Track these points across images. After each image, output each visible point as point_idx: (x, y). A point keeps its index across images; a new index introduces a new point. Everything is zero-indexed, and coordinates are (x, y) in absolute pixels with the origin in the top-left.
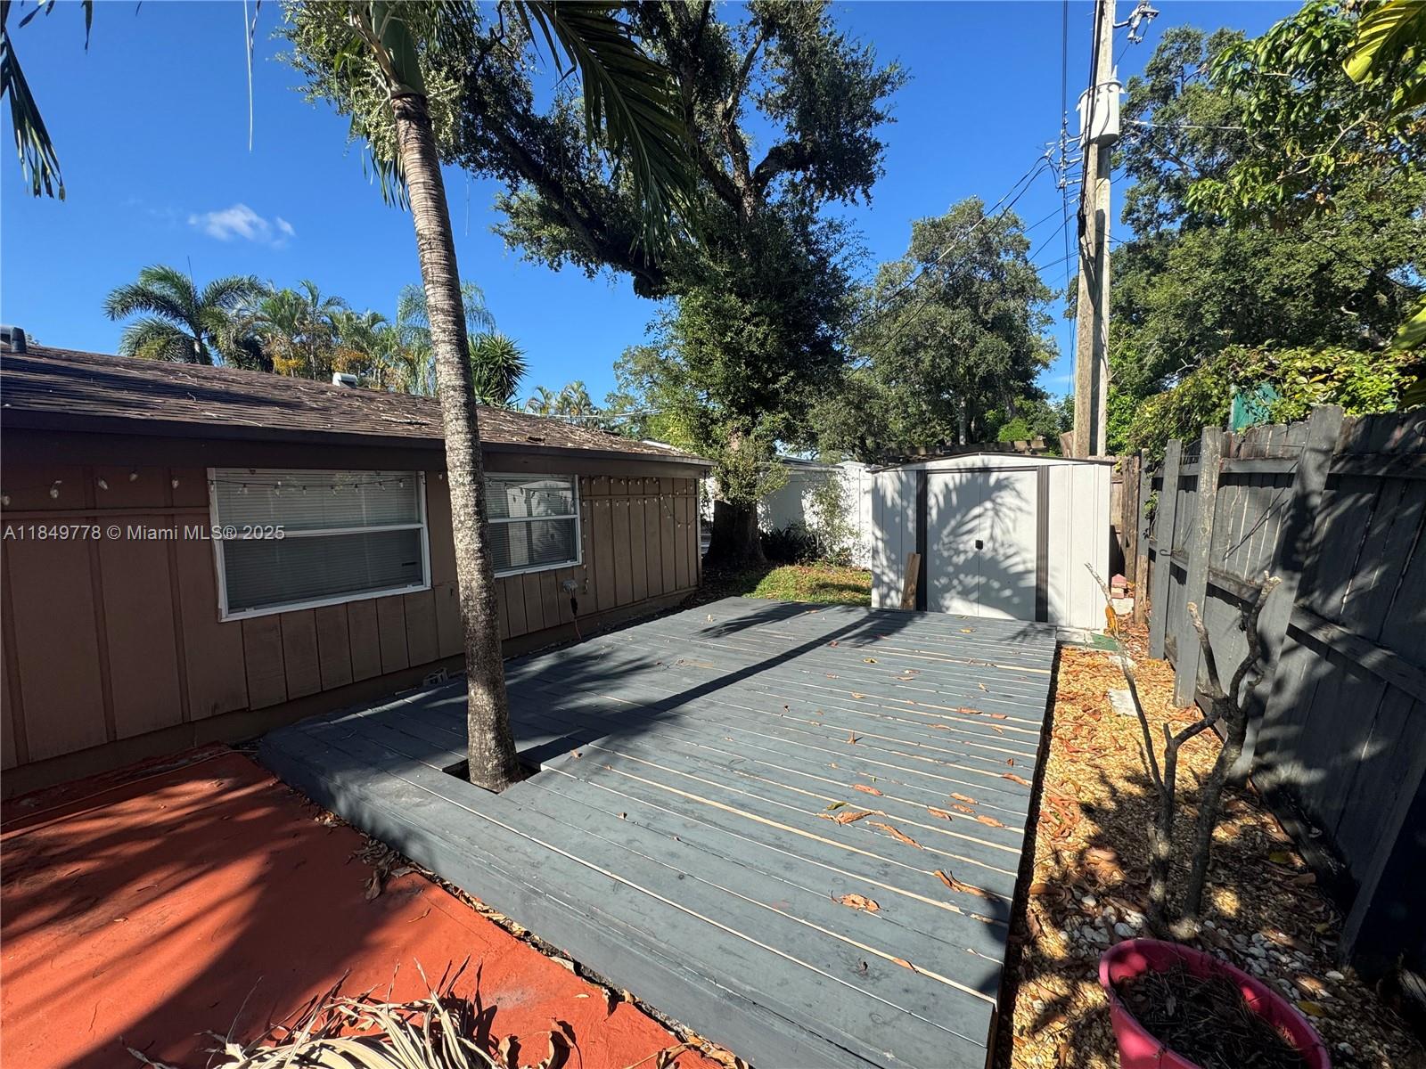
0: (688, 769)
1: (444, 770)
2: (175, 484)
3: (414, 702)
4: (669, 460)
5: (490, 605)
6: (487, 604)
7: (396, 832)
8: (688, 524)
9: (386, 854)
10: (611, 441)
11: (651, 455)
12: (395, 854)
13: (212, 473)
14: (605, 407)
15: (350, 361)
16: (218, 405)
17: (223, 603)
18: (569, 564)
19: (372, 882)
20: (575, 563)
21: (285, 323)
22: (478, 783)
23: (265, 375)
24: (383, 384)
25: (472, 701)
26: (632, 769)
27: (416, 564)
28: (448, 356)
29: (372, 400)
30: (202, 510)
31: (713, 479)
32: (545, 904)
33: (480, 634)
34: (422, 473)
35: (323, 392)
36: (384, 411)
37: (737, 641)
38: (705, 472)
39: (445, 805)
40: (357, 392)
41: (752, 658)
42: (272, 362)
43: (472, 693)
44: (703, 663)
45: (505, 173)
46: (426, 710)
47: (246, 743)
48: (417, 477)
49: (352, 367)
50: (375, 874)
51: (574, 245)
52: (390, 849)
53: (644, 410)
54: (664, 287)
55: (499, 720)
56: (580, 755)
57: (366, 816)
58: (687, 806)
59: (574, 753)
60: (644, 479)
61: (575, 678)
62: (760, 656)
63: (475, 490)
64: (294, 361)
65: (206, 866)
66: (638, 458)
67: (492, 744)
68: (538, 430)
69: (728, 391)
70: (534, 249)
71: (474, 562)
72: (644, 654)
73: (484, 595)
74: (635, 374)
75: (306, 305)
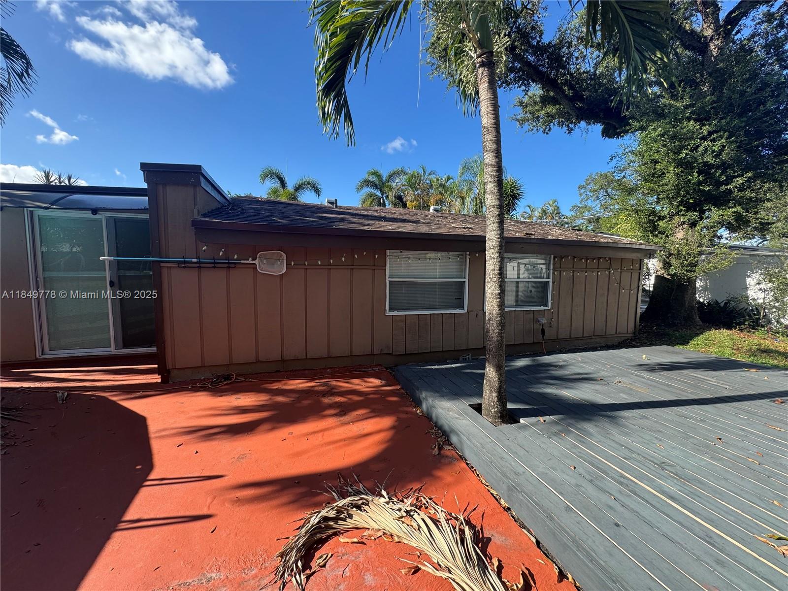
0: (624, 455)
1: (470, 405)
2: (377, 256)
3: (456, 368)
4: (620, 246)
5: (502, 324)
6: (500, 323)
7: (446, 428)
8: (630, 290)
9: (441, 436)
10: (577, 234)
11: (607, 242)
12: (445, 438)
13: (388, 252)
14: (569, 214)
15: (437, 200)
16: (391, 223)
17: (387, 308)
18: (542, 308)
19: (435, 447)
20: (546, 308)
21: (412, 186)
22: (486, 417)
23: (405, 210)
24: (449, 210)
25: (487, 373)
26: (580, 441)
27: (461, 299)
28: (492, 189)
29: (446, 218)
30: (384, 268)
31: (656, 260)
32: (522, 498)
33: (495, 339)
34: (468, 253)
35: (427, 216)
36: (452, 223)
37: (670, 379)
38: (651, 254)
39: (470, 423)
40: (440, 215)
41: (685, 394)
42: (406, 204)
43: (488, 370)
44: (638, 387)
45: (523, 83)
46: (461, 372)
47: (390, 368)
48: (466, 255)
49: (437, 204)
50: (437, 444)
51: (561, 114)
52: (443, 435)
53: (599, 214)
54: (628, 128)
55: (500, 388)
56: (545, 421)
57: (434, 416)
58: (622, 480)
59: (541, 419)
60: (599, 258)
61: (542, 375)
62: (691, 393)
63: (499, 261)
64: (414, 203)
65: (376, 414)
66: (597, 245)
67: (496, 399)
68: (530, 229)
69: (678, 194)
70: (534, 124)
71: (495, 300)
72: (590, 371)
73: (499, 318)
74: (594, 191)
75: (421, 176)
